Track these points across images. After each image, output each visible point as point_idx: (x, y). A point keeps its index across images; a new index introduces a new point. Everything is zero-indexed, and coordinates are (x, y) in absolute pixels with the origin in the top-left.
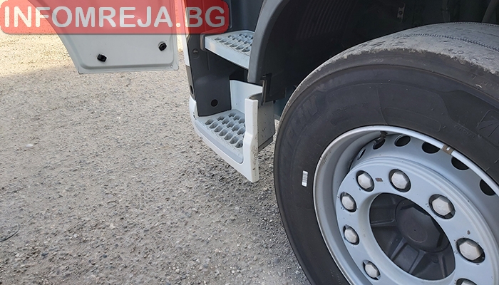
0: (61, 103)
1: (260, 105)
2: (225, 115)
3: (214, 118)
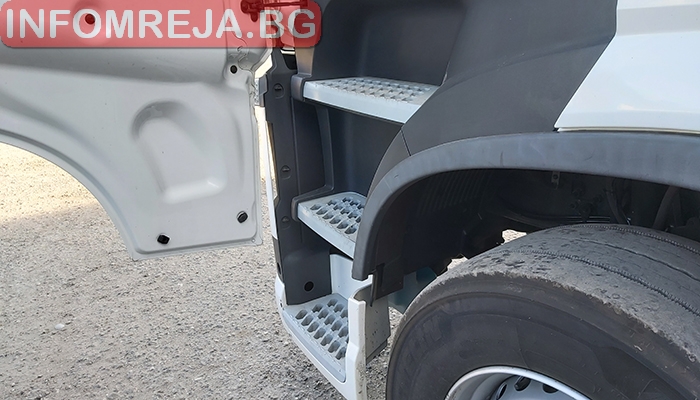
2: (323, 302)
3: (308, 307)
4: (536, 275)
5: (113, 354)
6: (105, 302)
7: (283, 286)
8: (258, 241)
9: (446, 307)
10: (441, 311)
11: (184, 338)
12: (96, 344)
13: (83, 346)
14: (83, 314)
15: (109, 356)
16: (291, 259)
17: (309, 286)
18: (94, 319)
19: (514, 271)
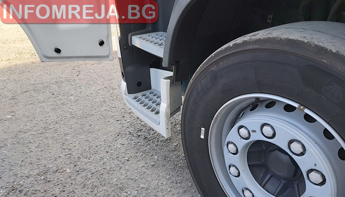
0: (31, 88)
1: (172, 84)
2: (147, 93)
3: (139, 95)
4: (266, 37)
5: (38, 128)
6: (32, 106)
7: (125, 84)
8: (111, 58)
9: (214, 68)
10: (212, 71)
11: (75, 120)
12: (28, 124)
13: (22, 125)
14: (21, 111)
15: (35, 129)
16: (129, 69)
17: (139, 84)
18: (27, 113)
19: (254, 37)
